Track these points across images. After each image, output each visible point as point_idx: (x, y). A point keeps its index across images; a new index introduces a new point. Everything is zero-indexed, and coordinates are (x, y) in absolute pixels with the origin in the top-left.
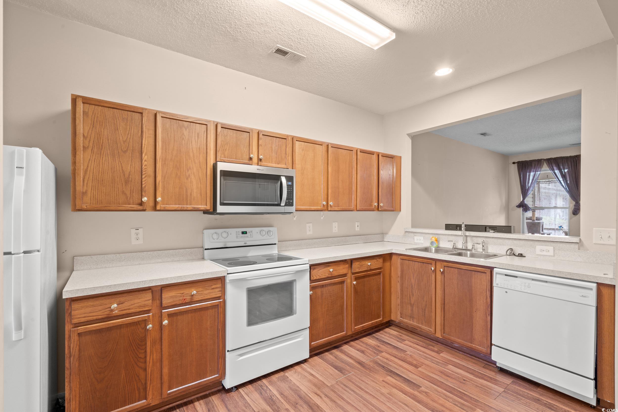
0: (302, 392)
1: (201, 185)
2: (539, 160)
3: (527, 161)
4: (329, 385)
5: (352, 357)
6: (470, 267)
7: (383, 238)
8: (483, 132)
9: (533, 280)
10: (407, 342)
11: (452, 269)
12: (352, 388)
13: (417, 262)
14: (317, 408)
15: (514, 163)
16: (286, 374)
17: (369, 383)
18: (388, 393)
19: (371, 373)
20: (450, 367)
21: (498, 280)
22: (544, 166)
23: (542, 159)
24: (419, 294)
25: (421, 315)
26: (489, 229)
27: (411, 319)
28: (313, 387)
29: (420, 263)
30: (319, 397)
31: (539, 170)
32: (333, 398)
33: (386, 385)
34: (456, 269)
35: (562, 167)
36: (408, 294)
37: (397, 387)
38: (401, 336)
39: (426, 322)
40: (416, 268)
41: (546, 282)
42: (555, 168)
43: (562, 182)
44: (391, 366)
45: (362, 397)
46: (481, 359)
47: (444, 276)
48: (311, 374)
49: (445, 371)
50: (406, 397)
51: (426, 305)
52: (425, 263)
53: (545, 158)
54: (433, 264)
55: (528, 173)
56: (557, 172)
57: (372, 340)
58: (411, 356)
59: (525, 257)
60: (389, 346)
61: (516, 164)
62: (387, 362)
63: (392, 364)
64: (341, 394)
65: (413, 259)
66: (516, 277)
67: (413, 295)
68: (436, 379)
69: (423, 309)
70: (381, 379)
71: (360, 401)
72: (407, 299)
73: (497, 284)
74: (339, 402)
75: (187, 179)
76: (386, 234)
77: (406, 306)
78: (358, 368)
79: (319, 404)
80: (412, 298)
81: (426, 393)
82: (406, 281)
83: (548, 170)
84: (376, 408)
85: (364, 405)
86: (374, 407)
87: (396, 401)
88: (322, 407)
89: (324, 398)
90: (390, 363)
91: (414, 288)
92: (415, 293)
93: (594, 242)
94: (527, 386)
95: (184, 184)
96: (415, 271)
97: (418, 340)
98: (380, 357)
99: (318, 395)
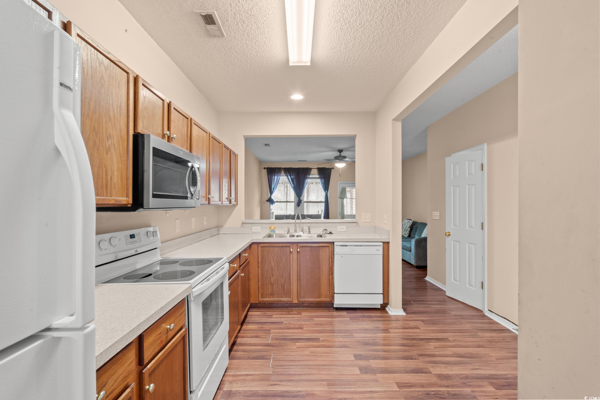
0: (261, 392)
1: (121, 165)
2: (279, 168)
3: (273, 168)
4: (271, 373)
5: (256, 344)
6: (319, 244)
7: (219, 231)
8: (266, 143)
9: (355, 246)
10: (274, 316)
11: (306, 248)
12: (287, 364)
13: (276, 247)
14: (287, 393)
15: (265, 168)
16: (224, 389)
17: (292, 354)
18: (310, 353)
19: (284, 347)
20: (315, 319)
21: (337, 250)
22: (282, 173)
23: (281, 168)
24: (279, 273)
25: (281, 290)
26: (307, 217)
27: (272, 296)
28: (262, 382)
29: (279, 247)
30: (278, 386)
31: (279, 175)
32: (287, 379)
33: (303, 349)
34: (309, 247)
35: (291, 174)
36: (268, 276)
37: (310, 346)
38: (265, 313)
39: (285, 295)
40: (276, 253)
41: (361, 246)
42: (288, 175)
43: (292, 184)
44: (288, 336)
45: (301, 365)
46: (323, 307)
47: (300, 254)
48: (246, 375)
49: (316, 323)
50: (321, 349)
51: (285, 281)
52: (284, 247)
53: (283, 167)
54: (291, 247)
55: (273, 177)
56: (289, 177)
57: (251, 325)
58: (289, 323)
59: (333, 234)
60: (268, 324)
61: (266, 169)
62: (282, 334)
63: (286, 335)
64: (287, 373)
65: (273, 245)
66: (347, 246)
67: (273, 275)
68: (320, 330)
69: (282, 285)
70: (295, 347)
71: (305, 369)
72: (267, 280)
73: (337, 253)
74: (294, 378)
75: (107, 153)
76: (222, 227)
77: (267, 286)
78: (271, 349)
79: (284, 390)
80: (272, 278)
81: (326, 340)
82: (267, 265)
83: (284, 176)
84: (317, 366)
85: (309, 369)
86: (315, 366)
87: (320, 354)
88: (289, 390)
89: (281, 383)
90: (285, 334)
91: (274, 269)
92: (275, 273)
93: (363, 221)
94: (353, 312)
95: (103, 162)
96: (275, 255)
97: (279, 311)
98: (273, 334)
99: (275, 385)
